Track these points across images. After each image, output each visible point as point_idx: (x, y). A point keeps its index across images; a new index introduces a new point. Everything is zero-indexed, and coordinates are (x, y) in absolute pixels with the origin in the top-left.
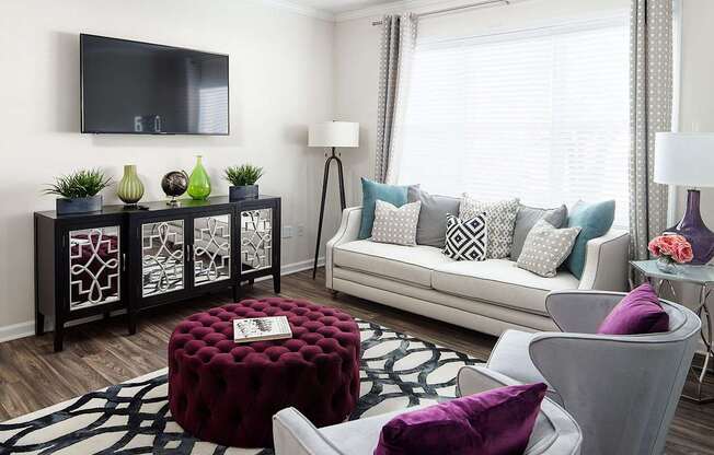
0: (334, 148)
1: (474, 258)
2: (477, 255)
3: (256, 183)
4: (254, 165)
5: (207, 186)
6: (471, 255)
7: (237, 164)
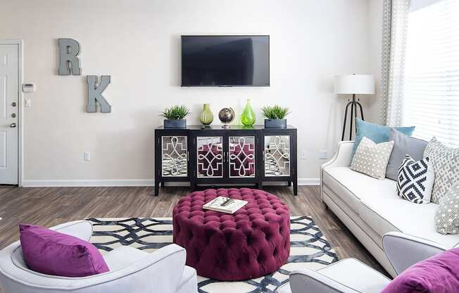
0: (354, 95)
1: (411, 199)
2: (414, 196)
3: (285, 118)
4: (282, 106)
5: (252, 118)
6: (409, 195)
7: (271, 105)
